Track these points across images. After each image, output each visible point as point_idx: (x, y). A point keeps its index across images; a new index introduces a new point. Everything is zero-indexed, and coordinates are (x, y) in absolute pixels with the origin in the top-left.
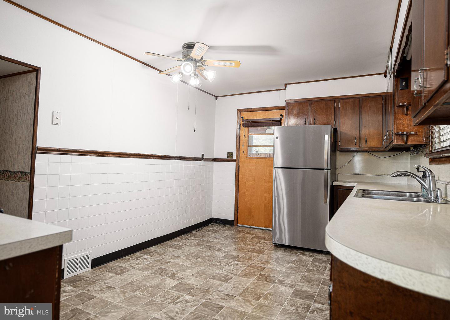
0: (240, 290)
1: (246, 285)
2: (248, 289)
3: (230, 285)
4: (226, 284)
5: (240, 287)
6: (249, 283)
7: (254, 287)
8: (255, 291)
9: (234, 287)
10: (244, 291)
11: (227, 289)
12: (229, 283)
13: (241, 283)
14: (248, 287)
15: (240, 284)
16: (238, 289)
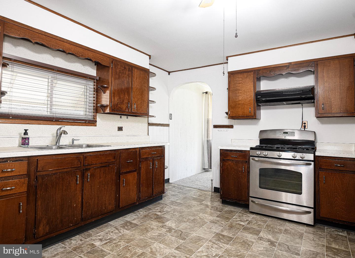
0: (206, 226)
1: (201, 230)
2: (200, 226)
3: (214, 231)
4: (217, 231)
5: (206, 228)
6: (198, 231)
7: (195, 227)
8: (195, 225)
9: (210, 228)
10: (203, 225)
11: (216, 228)
12: (215, 232)
13: (204, 232)
14: (200, 228)
15: (206, 231)
16: (208, 227)
